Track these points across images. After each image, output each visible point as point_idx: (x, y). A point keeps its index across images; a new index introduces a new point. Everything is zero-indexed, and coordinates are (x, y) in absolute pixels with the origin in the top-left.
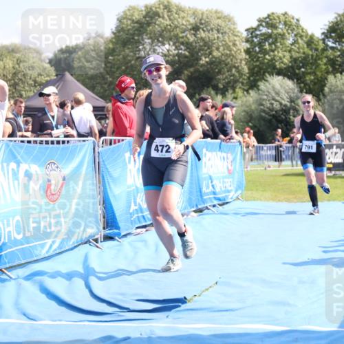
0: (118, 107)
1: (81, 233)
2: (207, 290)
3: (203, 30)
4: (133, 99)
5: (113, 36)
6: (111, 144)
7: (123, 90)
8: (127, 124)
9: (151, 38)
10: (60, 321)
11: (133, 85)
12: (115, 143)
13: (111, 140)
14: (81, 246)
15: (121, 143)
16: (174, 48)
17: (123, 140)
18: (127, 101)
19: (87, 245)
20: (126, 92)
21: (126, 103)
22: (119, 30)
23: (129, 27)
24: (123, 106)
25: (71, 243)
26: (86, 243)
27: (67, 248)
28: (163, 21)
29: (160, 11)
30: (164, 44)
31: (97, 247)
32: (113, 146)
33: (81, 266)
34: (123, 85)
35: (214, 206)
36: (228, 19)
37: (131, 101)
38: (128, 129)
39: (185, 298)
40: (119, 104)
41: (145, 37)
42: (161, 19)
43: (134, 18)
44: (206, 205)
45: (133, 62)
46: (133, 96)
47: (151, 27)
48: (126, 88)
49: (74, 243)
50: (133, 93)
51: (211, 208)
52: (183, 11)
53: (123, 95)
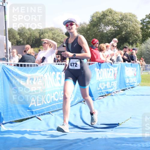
0: (92, 50)
1: (79, 99)
2: (127, 120)
3: (124, 20)
4: (98, 47)
5: (89, 23)
6: (89, 65)
7: (94, 44)
8: (96, 57)
9: (104, 24)
10: (71, 131)
11: (98, 42)
12: (91, 64)
13: (89, 63)
14: (79, 103)
15: (93, 64)
16: (113, 27)
17: (94, 63)
18: (95, 48)
19: (81, 103)
20: (95, 45)
21: (95, 49)
22: (92, 21)
23: (96, 20)
24: (94, 50)
25: (75, 102)
26: (80, 102)
27: (74, 104)
28: (109, 17)
29: (108, 13)
30: (109, 26)
31: (85, 104)
32: (90, 65)
33: (79, 111)
34: (94, 42)
35: (129, 88)
36: (134, 16)
37: (97, 48)
38: (96, 59)
39: (119, 123)
40: (92, 49)
41: (101, 23)
42: (108, 17)
43: (98, 16)
44: (126, 88)
45: (97, 33)
46: (98, 46)
47: (104, 20)
48: (95, 43)
49: (76, 102)
50: (98, 45)
51: (128, 89)
52: (117, 14)
53: (94, 46)
